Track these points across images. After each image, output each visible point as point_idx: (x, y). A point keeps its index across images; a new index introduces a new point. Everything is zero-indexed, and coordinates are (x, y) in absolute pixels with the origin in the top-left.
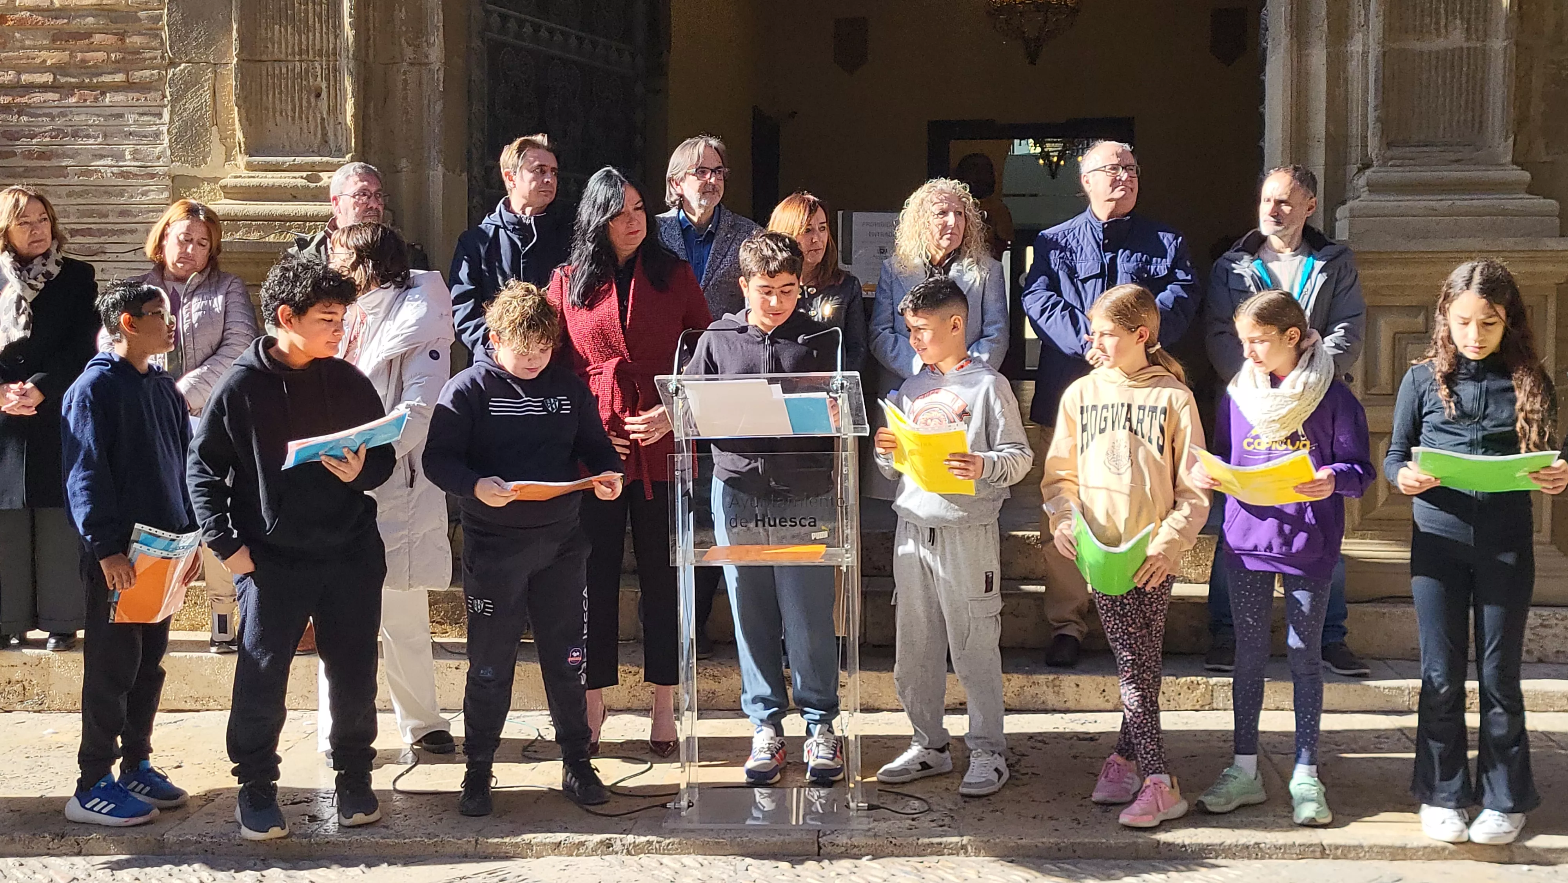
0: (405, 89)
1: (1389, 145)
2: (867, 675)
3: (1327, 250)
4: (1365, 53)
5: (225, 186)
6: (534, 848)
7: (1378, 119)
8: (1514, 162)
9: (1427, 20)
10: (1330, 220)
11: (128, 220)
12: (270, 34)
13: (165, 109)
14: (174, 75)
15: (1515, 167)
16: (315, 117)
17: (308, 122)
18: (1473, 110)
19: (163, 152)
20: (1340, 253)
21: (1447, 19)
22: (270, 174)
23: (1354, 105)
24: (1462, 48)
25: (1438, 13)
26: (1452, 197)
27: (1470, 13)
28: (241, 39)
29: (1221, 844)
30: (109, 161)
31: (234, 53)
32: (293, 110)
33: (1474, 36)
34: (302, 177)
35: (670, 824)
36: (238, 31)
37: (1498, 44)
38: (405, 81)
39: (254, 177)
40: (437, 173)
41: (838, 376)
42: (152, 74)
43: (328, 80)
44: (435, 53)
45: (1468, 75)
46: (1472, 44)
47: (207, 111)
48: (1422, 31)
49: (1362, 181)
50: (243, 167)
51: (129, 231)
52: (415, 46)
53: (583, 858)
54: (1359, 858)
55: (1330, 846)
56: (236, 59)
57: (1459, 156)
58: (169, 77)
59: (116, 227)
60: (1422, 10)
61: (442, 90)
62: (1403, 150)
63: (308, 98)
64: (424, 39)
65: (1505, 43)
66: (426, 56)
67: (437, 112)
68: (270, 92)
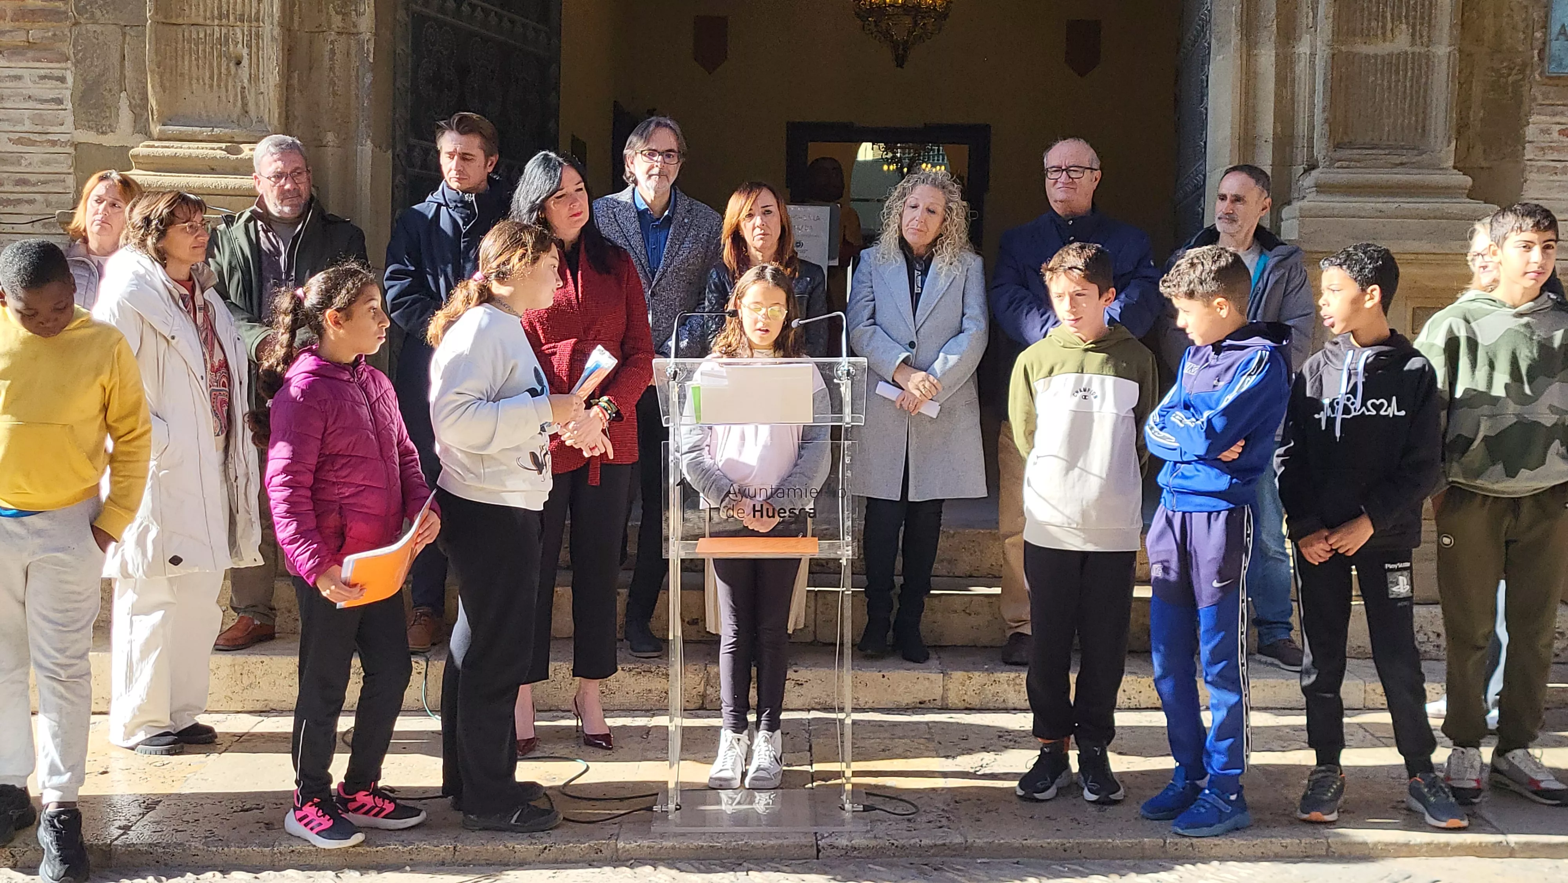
0: (332, 59)
1: (1338, 146)
3: (1279, 249)
4: (1313, 55)
5: (136, 156)
7: (1326, 120)
8: (1455, 168)
9: (1374, 23)
10: (1277, 219)
11: (25, 189)
13: (69, 72)
14: (79, 36)
15: (1456, 171)
16: (235, 86)
17: (227, 91)
18: (1417, 115)
19: (65, 118)
20: (1291, 254)
21: (1393, 24)
22: (186, 144)
23: (1302, 104)
24: (1406, 53)
25: (1384, 17)
26: (1395, 200)
27: (1415, 18)
30: (5, 126)
31: (148, 15)
32: (212, 77)
34: (221, 149)
37: (1442, 50)
38: (333, 52)
39: (166, 147)
40: (366, 149)
42: (55, 35)
43: (250, 47)
44: (366, 23)
45: (1411, 80)
46: (1417, 49)
47: (114, 76)
48: (1368, 35)
49: (1309, 181)
50: (155, 136)
51: (27, 202)
52: (344, 14)
56: (149, 21)
57: (1403, 159)
58: (72, 37)
59: (12, 197)
60: (1370, 14)
61: (371, 61)
62: (1349, 152)
63: (228, 65)
64: (353, 7)
65: (1448, 50)
66: (355, 26)
67: (367, 85)
68: (187, 58)
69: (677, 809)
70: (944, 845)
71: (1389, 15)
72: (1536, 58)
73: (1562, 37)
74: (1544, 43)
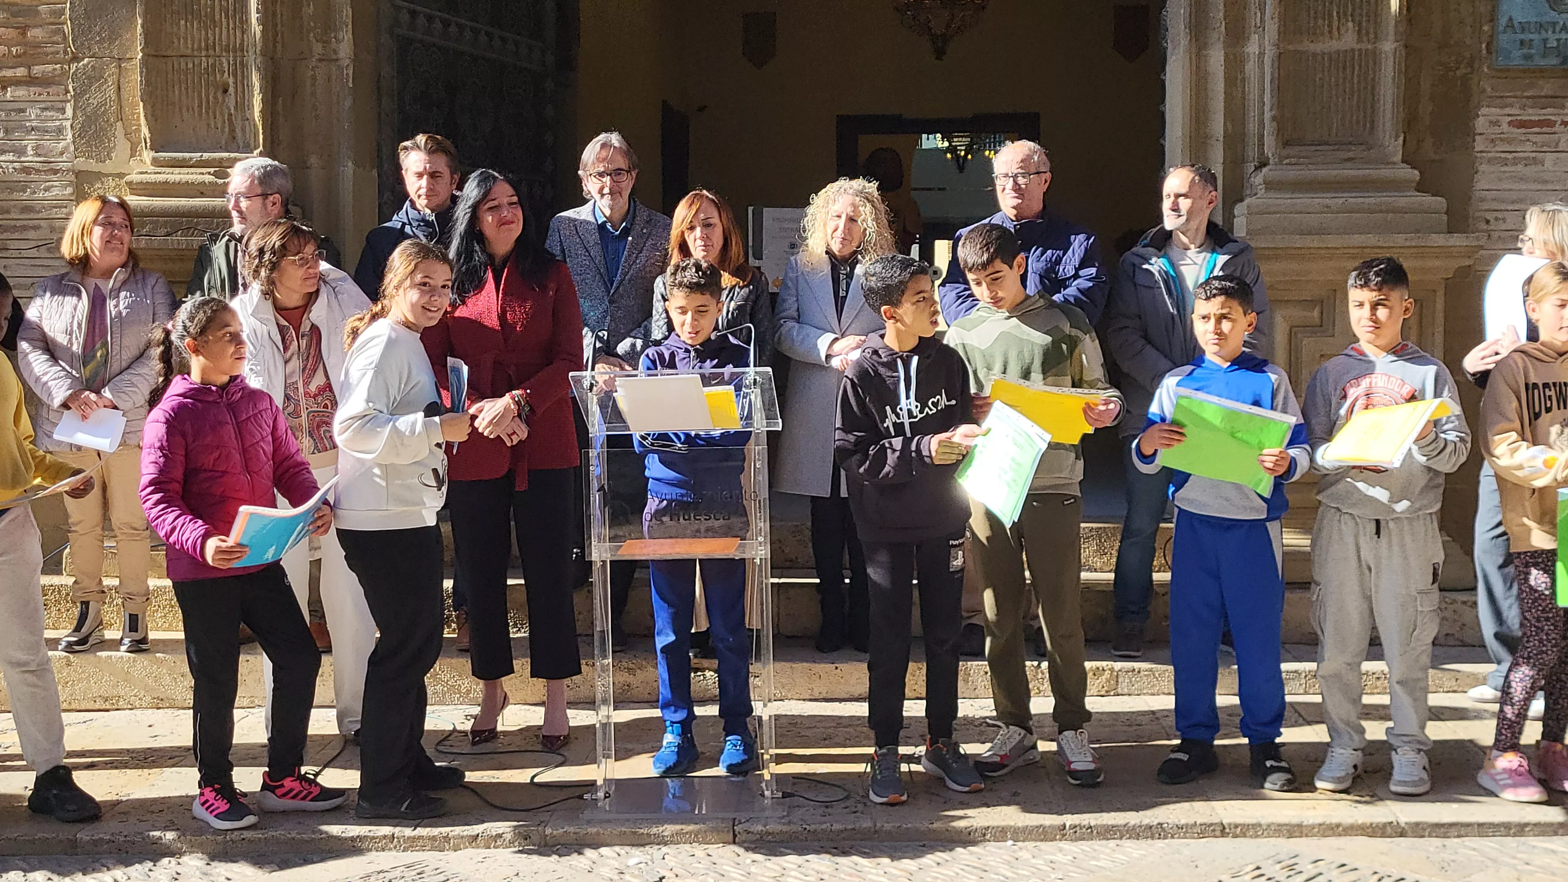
0: (313, 85)
1: (1286, 144)
2: (780, 665)
4: (1261, 54)
5: (131, 182)
6: (452, 841)
7: (1274, 118)
8: (1402, 162)
9: (1320, 22)
10: (1229, 216)
11: (32, 216)
12: (175, 29)
13: (68, 104)
14: (77, 69)
15: (1404, 165)
16: (222, 114)
17: (215, 118)
18: (1365, 110)
19: (66, 148)
20: (1243, 250)
21: (1339, 22)
22: (177, 170)
23: (1251, 105)
24: (1353, 50)
25: (1330, 15)
27: (1361, 15)
28: (146, 33)
29: (1125, 826)
30: (10, 157)
31: (139, 48)
32: (200, 106)
33: (1365, 39)
34: (209, 173)
35: (587, 814)
36: (142, 27)
37: (1388, 46)
38: (314, 78)
39: (160, 173)
40: (349, 168)
41: (751, 372)
42: (55, 69)
43: (235, 76)
44: (345, 48)
45: (1359, 76)
46: (1363, 46)
47: (111, 106)
48: (1314, 34)
49: (1258, 179)
50: (148, 162)
51: (32, 227)
52: (324, 42)
53: (500, 850)
54: (1257, 836)
55: (1230, 824)
56: (141, 54)
57: (1351, 155)
58: (72, 71)
59: (19, 223)
60: (1316, 13)
61: (351, 86)
62: (1298, 148)
63: (215, 93)
64: (333, 35)
65: (1393, 46)
66: (335, 52)
67: (347, 108)
68: (177, 87)
69: (606, 797)
70: (854, 829)
71: (1335, 14)
72: (1484, 52)
73: (1509, 29)
74: (1491, 36)
